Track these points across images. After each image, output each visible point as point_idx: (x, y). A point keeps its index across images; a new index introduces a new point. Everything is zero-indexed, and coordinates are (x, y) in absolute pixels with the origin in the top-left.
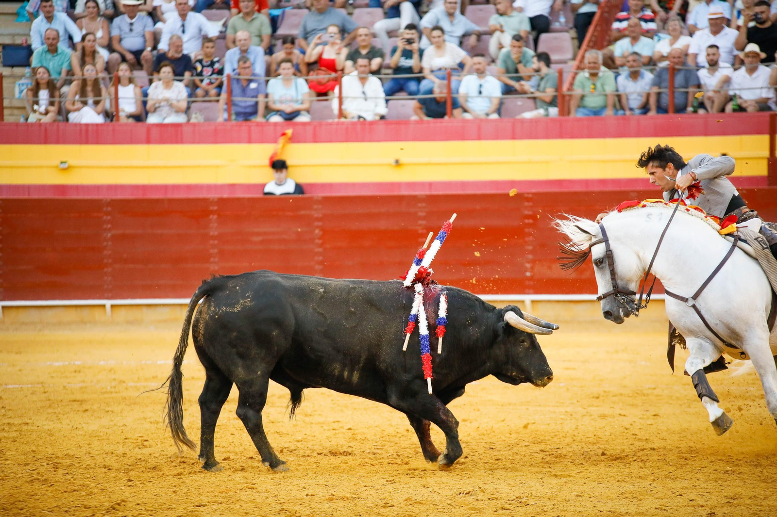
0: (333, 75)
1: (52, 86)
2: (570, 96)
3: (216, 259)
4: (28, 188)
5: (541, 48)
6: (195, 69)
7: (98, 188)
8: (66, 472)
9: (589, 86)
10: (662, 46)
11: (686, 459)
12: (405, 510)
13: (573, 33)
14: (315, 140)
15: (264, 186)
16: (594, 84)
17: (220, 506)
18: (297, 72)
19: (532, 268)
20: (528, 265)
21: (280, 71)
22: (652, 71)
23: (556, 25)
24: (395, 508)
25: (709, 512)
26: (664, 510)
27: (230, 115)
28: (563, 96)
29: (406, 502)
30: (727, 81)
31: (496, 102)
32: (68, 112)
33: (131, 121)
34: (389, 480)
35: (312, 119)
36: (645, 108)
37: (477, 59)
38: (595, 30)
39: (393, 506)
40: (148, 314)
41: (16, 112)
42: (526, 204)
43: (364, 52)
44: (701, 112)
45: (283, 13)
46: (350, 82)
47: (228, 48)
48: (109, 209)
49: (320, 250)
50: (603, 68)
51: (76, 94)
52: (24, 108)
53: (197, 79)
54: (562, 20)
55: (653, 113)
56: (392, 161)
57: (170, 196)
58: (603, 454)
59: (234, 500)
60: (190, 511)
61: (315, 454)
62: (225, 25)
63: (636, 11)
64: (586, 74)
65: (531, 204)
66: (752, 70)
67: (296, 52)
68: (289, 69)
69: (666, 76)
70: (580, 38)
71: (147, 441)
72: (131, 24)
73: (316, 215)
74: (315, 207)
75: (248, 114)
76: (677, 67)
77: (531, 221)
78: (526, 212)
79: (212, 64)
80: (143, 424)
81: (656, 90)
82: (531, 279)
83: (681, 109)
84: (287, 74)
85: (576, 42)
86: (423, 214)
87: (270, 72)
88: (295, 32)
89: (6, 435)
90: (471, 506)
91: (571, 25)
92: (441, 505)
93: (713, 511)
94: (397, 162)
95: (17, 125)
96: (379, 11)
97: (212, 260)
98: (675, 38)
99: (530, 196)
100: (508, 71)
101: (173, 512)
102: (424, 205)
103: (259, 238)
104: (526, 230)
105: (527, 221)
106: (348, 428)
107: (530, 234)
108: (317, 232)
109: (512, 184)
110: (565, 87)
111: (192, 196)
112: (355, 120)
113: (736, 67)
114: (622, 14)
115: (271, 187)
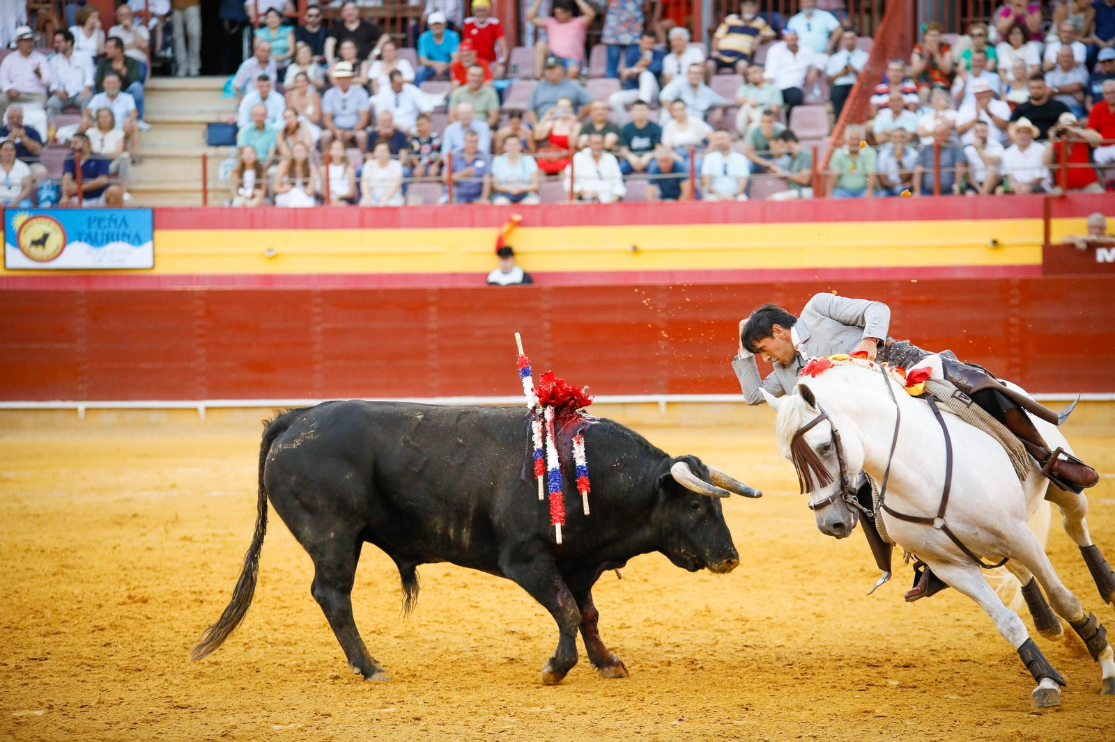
0: (564, 152)
1: (259, 169)
2: (827, 176)
4: (232, 278)
5: (795, 123)
6: (412, 147)
7: (307, 278)
8: (274, 587)
9: (848, 165)
10: (926, 122)
12: (643, 632)
13: (829, 107)
14: (545, 223)
15: (487, 275)
16: (854, 162)
18: (525, 149)
21: (507, 147)
22: (916, 148)
23: (810, 98)
26: (928, 631)
27: (451, 196)
29: (644, 623)
31: (743, 183)
32: (275, 194)
33: (343, 204)
37: (722, 134)
38: (853, 103)
39: (630, 627)
41: (220, 195)
42: (777, 294)
43: (599, 127)
44: (970, 194)
45: (510, 86)
46: (582, 160)
47: (449, 123)
48: (319, 300)
51: (284, 175)
52: (227, 191)
53: (414, 158)
54: (817, 92)
55: (917, 194)
56: (629, 247)
58: (862, 570)
59: (456, 619)
62: (447, 99)
63: (897, 83)
64: (844, 151)
66: (1023, 147)
67: (524, 127)
68: (515, 145)
69: (931, 155)
70: (837, 111)
72: (344, 100)
73: (545, 307)
75: (472, 195)
76: (943, 144)
79: (430, 141)
81: (920, 168)
83: (947, 191)
84: (513, 151)
85: (832, 117)
86: (665, 306)
87: (494, 150)
89: (211, 546)
90: (716, 627)
91: (827, 97)
94: (635, 249)
95: (221, 209)
96: (615, 82)
98: (941, 112)
100: (757, 148)
102: (665, 295)
103: (483, 333)
108: (547, 325)
109: (762, 272)
110: (820, 165)
111: (410, 285)
112: (588, 202)
113: (1006, 144)
114: (882, 87)
115: (497, 277)
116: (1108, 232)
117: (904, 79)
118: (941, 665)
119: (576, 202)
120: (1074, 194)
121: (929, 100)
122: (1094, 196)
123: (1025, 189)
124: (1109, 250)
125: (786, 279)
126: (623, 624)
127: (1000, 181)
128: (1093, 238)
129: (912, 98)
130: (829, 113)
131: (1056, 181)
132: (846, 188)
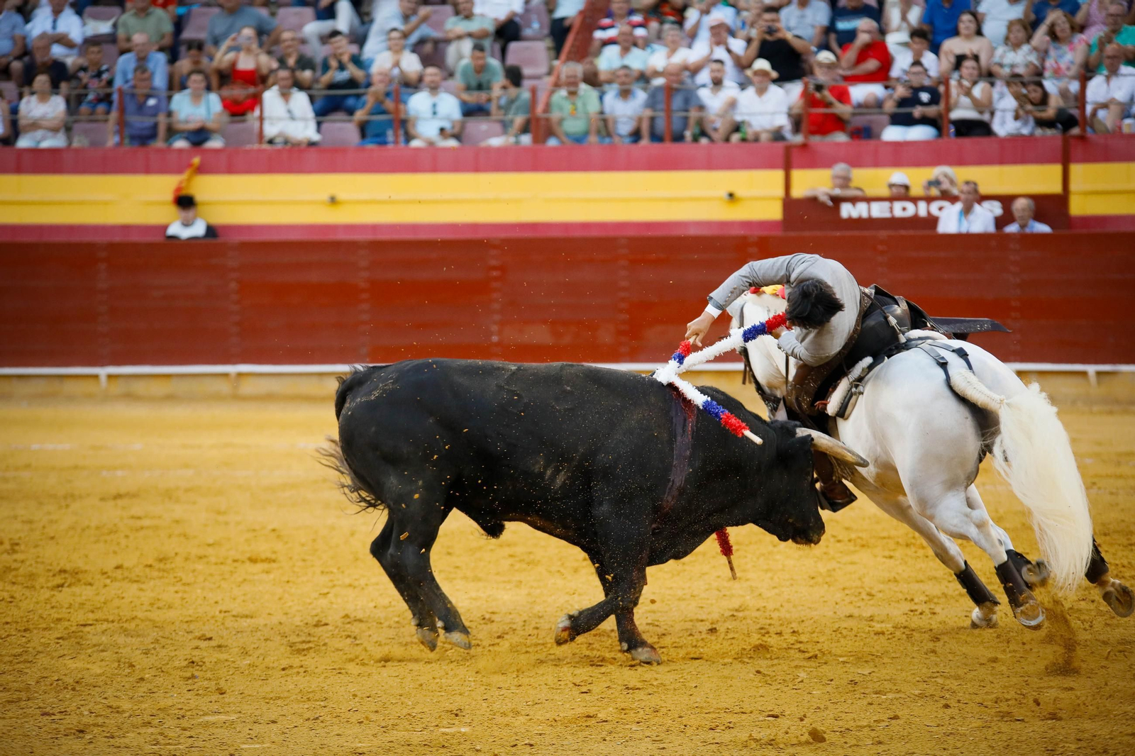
0: (252, 90)
5: (511, 60)
9: (568, 106)
10: (657, 59)
12: (342, 630)
13: (548, 43)
14: (231, 169)
15: (165, 227)
16: (574, 104)
17: (110, 625)
18: (209, 86)
19: (500, 331)
20: (495, 328)
21: (188, 84)
22: (645, 89)
23: (527, 32)
24: (329, 628)
25: (710, 627)
26: (657, 626)
27: (122, 139)
28: (538, 120)
29: (343, 619)
30: (733, 104)
34: (322, 592)
35: (227, 143)
36: (636, 135)
38: (575, 39)
39: (326, 624)
42: (493, 252)
43: (292, 62)
44: (704, 141)
45: (188, 14)
46: (272, 99)
47: (121, 53)
49: (237, 308)
50: (583, 86)
54: (536, 25)
55: (645, 141)
56: (325, 197)
57: (46, 240)
60: (73, 632)
61: (229, 561)
62: (115, 26)
63: (622, 17)
64: (563, 93)
65: (498, 252)
66: (761, 91)
68: (200, 82)
69: (661, 97)
70: (557, 49)
71: (18, 544)
73: (231, 265)
74: (231, 254)
75: (146, 138)
76: (675, 85)
77: (498, 273)
78: (492, 262)
79: (100, 74)
80: (13, 523)
81: (648, 113)
82: (498, 344)
83: (679, 138)
84: (198, 89)
85: (553, 53)
86: (366, 264)
87: (175, 84)
88: (202, 35)
91: (546, 31)
92: (386, 624)
93: (714, 626)
94: (333, 201)
96: (308, 12)
97: (99, 320)
98: (673, 51)
99: (499, 242)
100: (468, 88)
101: (50, 632)
102: (366, 252)
103: (161, 293)
104: (493, 285)
105: (493, 273)
106: (271, 527)
107: (497, 290)
108: (233, 285)
109: (475, 227)
110: (540, 108)
111: (75, 239)
112: (279, 147)
113: (743, 86)
114: (606, 21)
115: (175, 229)
116: (853, 184)
117: (632, 12)
118: (671, 663)
119: (265, 146)
120: (816, 140)
121: (659, 37)
122: (838, 144)
123: (764, 137)
124: (854, 205)
125: (503, 235)
126: (319, 621)
127: (737, 128)
128: (837, 192)
129: (640, 32)
130: (549, 49)
131: (797, 127)
132: (567, 135)
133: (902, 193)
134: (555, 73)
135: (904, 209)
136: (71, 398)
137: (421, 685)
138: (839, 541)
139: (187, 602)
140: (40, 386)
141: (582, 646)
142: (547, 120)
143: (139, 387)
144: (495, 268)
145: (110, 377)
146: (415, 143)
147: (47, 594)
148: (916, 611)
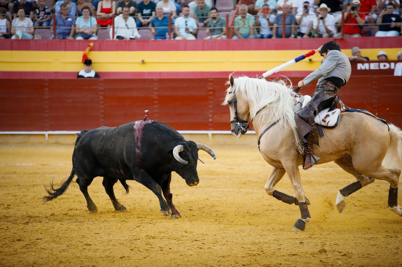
3: (48, 111)
5: (218, 3)
11: (289, 215)
12: (146, 241)
14: (100, 49)
16: (244, 22)
19: (212, 117)
20: (210, 116)
21: (83, 13)
26: (278, 241)
27: (55, 36)
28: (229, 29)
29: (146, 237)
33: (3, 38)
34: (137, 225)
35: (99, 38)
39: (139, 239)
40: (12, 140)
42: (210, 84)
43: (127, 4)
44: (299, 37)
46: (119, 20)
49: (103, 107)
50: (248, 14)
55: (274, 38)
56: (140, 61)
57: (23, 78)
58: (247, 212)
60: (33, 242)
64: (240, 17)
65: (212, 84)
68: (87, 12)
69: (281, 19)
71: (10, 205)
73: (100, 89)
74: (100, 84)
76: (287, 14)
77: (212, 93)
78: (210, 88)
79: (44, 9)
80: (8, 196)
81: (276, 25)
82: (212, 122)
83: (288, 36)
84: (86, 15)
86: (157, 89)
90: (180, 239)
93: (302, 241)
94: (143, 62)
97: (46, 111)
99: (212, 80)
101: (23, 242)
102: (157, 84)
103: (71, 100)
104: (210, 97)
105: (210, 93)
107: (211, 100)
108: (101, 97)
109: (203, 73)
110: (230, 24)
111: (35, 78)
118: (284, 257)
119: (115, 39)
120: (347, 36)
124: (363, 65)
125: (214, 77)
128: (356, 58)
131: (339, 31)
132: (241, 34)
133: (384, 59)
134: (237, 9)
135: (385, 66)
136: (33, 144)
137: (178, 265)
138: (356, 206)
139: (81, 230)
140: (20, 139)
141: (246, 249)
142: (233, 28)
143: (62, 140)
144: (210, 91)
145: (49, 135)
146: (177, 38)
147: (22, 226)
148: (389, 236)
